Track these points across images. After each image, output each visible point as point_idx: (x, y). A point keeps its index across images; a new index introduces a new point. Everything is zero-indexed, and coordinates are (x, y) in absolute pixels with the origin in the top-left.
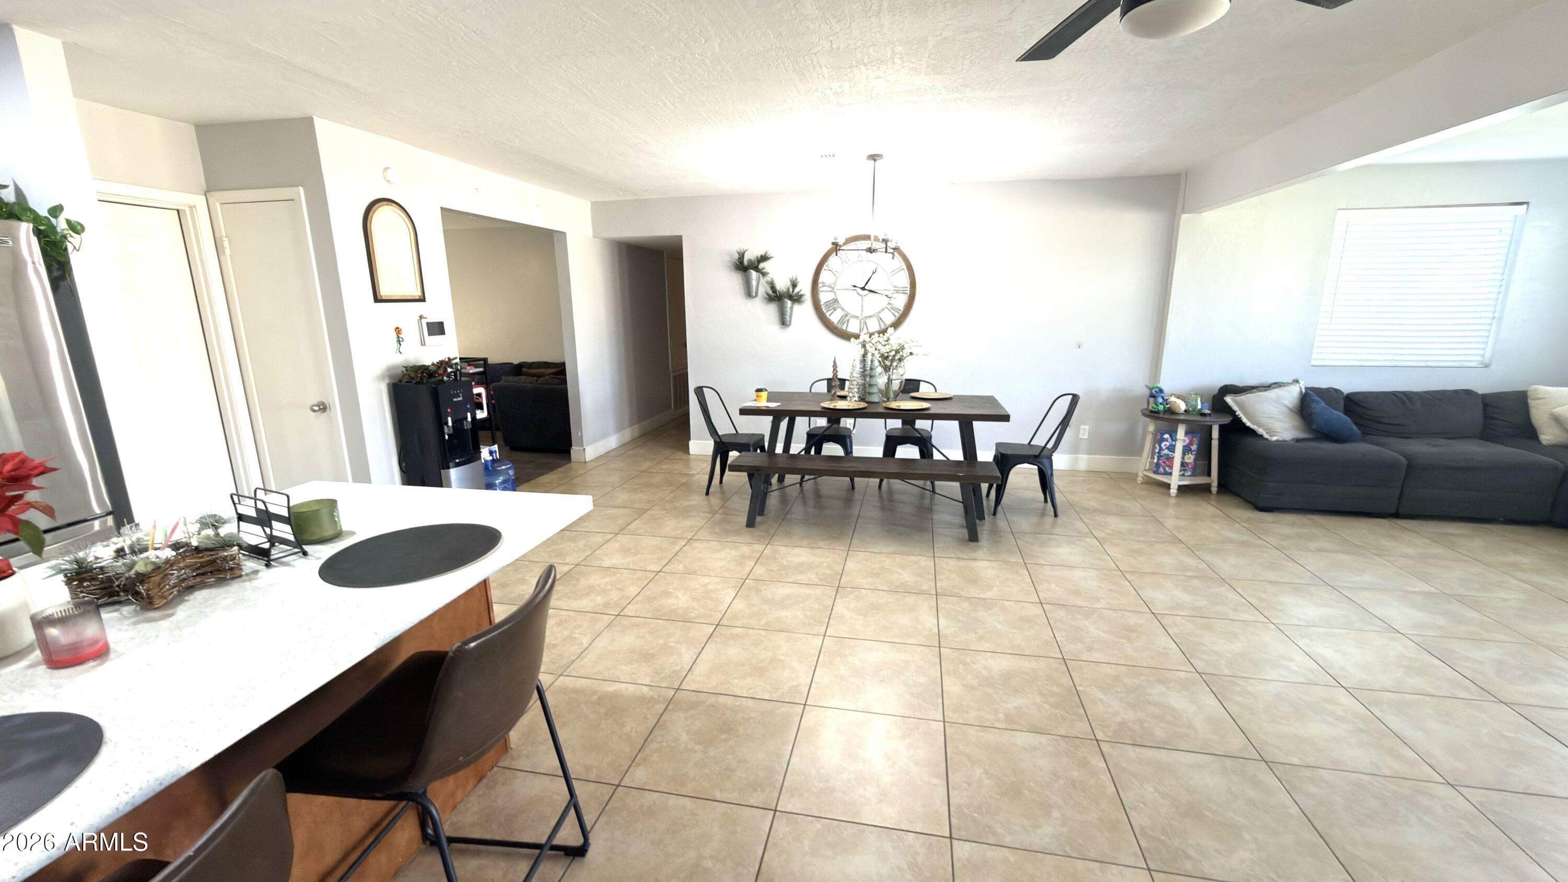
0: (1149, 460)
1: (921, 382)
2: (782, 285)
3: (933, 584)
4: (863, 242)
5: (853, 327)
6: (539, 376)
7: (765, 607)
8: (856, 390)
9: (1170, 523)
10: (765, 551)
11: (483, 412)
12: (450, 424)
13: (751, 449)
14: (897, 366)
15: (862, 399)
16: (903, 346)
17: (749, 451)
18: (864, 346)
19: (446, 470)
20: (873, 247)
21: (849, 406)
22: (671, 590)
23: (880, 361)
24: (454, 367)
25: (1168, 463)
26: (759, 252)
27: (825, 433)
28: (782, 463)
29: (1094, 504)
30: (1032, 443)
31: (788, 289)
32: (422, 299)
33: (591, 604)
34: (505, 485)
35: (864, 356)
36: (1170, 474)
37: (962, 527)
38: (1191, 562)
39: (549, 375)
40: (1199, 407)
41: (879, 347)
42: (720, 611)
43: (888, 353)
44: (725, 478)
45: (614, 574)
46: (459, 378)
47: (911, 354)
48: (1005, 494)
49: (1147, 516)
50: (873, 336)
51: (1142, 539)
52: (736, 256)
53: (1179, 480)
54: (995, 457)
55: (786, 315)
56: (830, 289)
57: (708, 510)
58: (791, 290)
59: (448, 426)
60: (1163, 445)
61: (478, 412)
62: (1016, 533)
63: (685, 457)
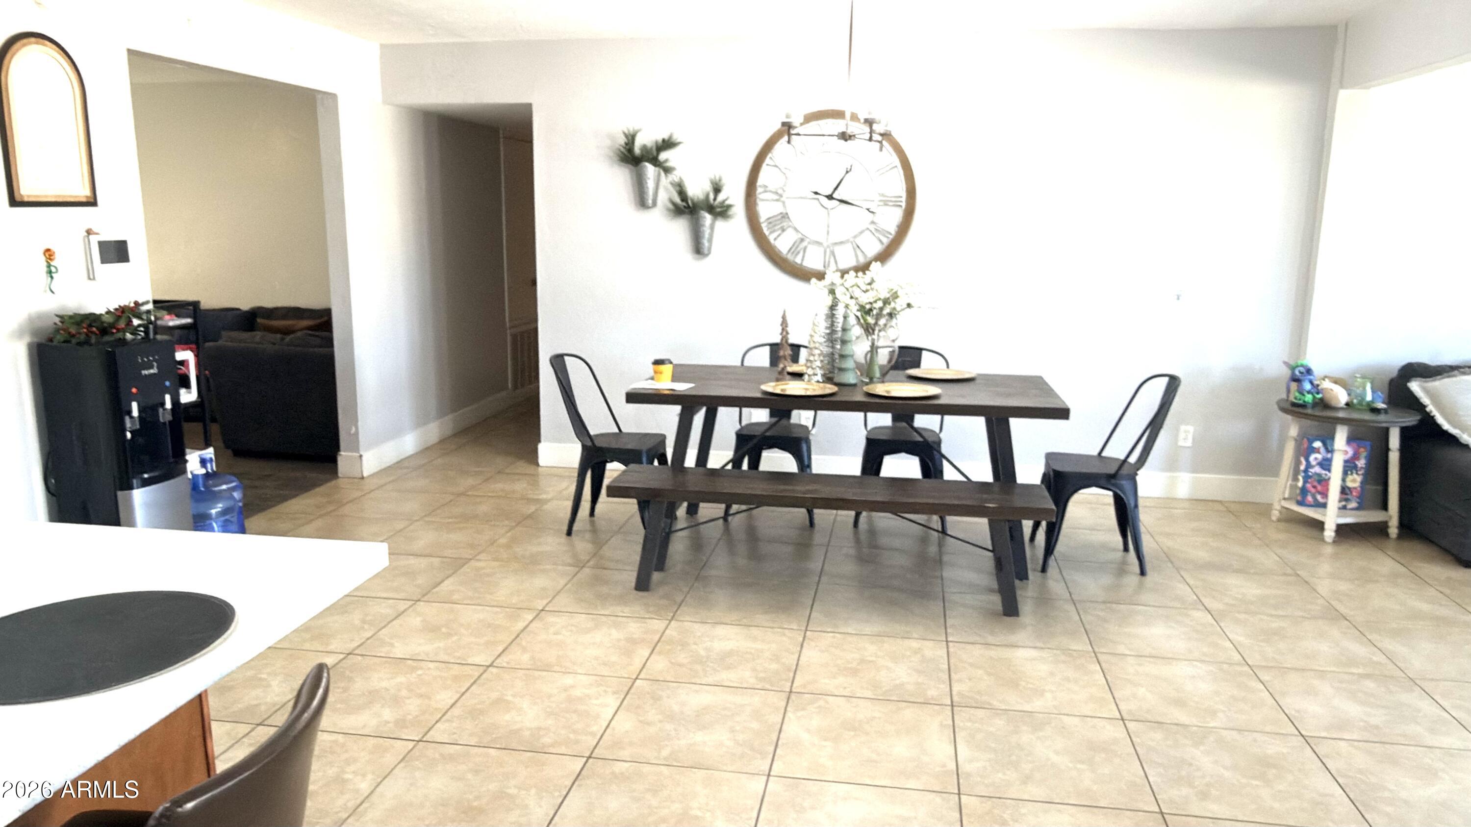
0: (1290, 482)
1: (924, 352)
2: (697, 190)
3: (945, 688)
4: (830, 121)
5: (812, 261)
6: (286, 332)
7: (669, 727)
8: (818, 364)
9: (1324, 586)
10: (667, 632)
11: (190, 393)
12: (135, 413)
13: (644, 459)
14: (885, 325)
15: (828, 379)
16: (896, 293)
17: (641, 462)
18: (832, 292)
19: (126, 492)
20: (849, 132)
21: (807, 389)
22: (510, 698)
23: (857, 317)
24: (145, 317)
25: (1319, 488)
26: (660, 136)
27: (768, 434)
28: (694, 484)
29: (1202, 555)
30: (1104, 454)
31: (707, 196)
32: (92, 202)
33: (374, 722)
34: (227, 517)
35: (833, 308)
36: (1324, 506)
37: (991, 591)
38: (1360, 650)
39: (301, 330)
40: (1369, 397)
41: (857, 293)
42: (593, 734)
43: (871, 303)
44: (599, 507)
45: (414, 669)
46: (151, 336)
47: (909, 305)
48: (1061, 538)
49: (1290, 575)
50: (846, 276)
51: (1281, 613)
52: (622, 140)
53: (1338, 516)
54: (1045, 478)
55: (703, 237)
56: (776, 197)
57: (570, 561)
58: (712, 196)
59: (132, 417)
60: (1312, 458)
61: (183, 391)
62: (1080, 601)
63: (530, 469)
